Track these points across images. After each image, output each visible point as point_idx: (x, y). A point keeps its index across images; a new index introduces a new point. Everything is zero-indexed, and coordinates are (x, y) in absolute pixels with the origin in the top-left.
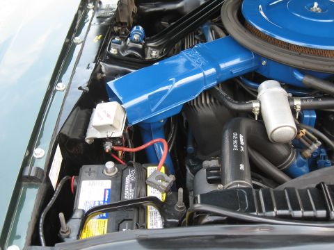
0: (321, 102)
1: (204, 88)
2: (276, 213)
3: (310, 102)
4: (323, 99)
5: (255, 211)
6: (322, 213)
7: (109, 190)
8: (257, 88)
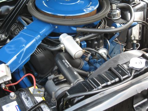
0: (86, 37)
1: (37, 45)
2: (102, 86)
3: (83, 38)
4: (87, 35)
5: (94, 89)
6: (117, 79)
7: (17, 106)
8: (58, 39)
